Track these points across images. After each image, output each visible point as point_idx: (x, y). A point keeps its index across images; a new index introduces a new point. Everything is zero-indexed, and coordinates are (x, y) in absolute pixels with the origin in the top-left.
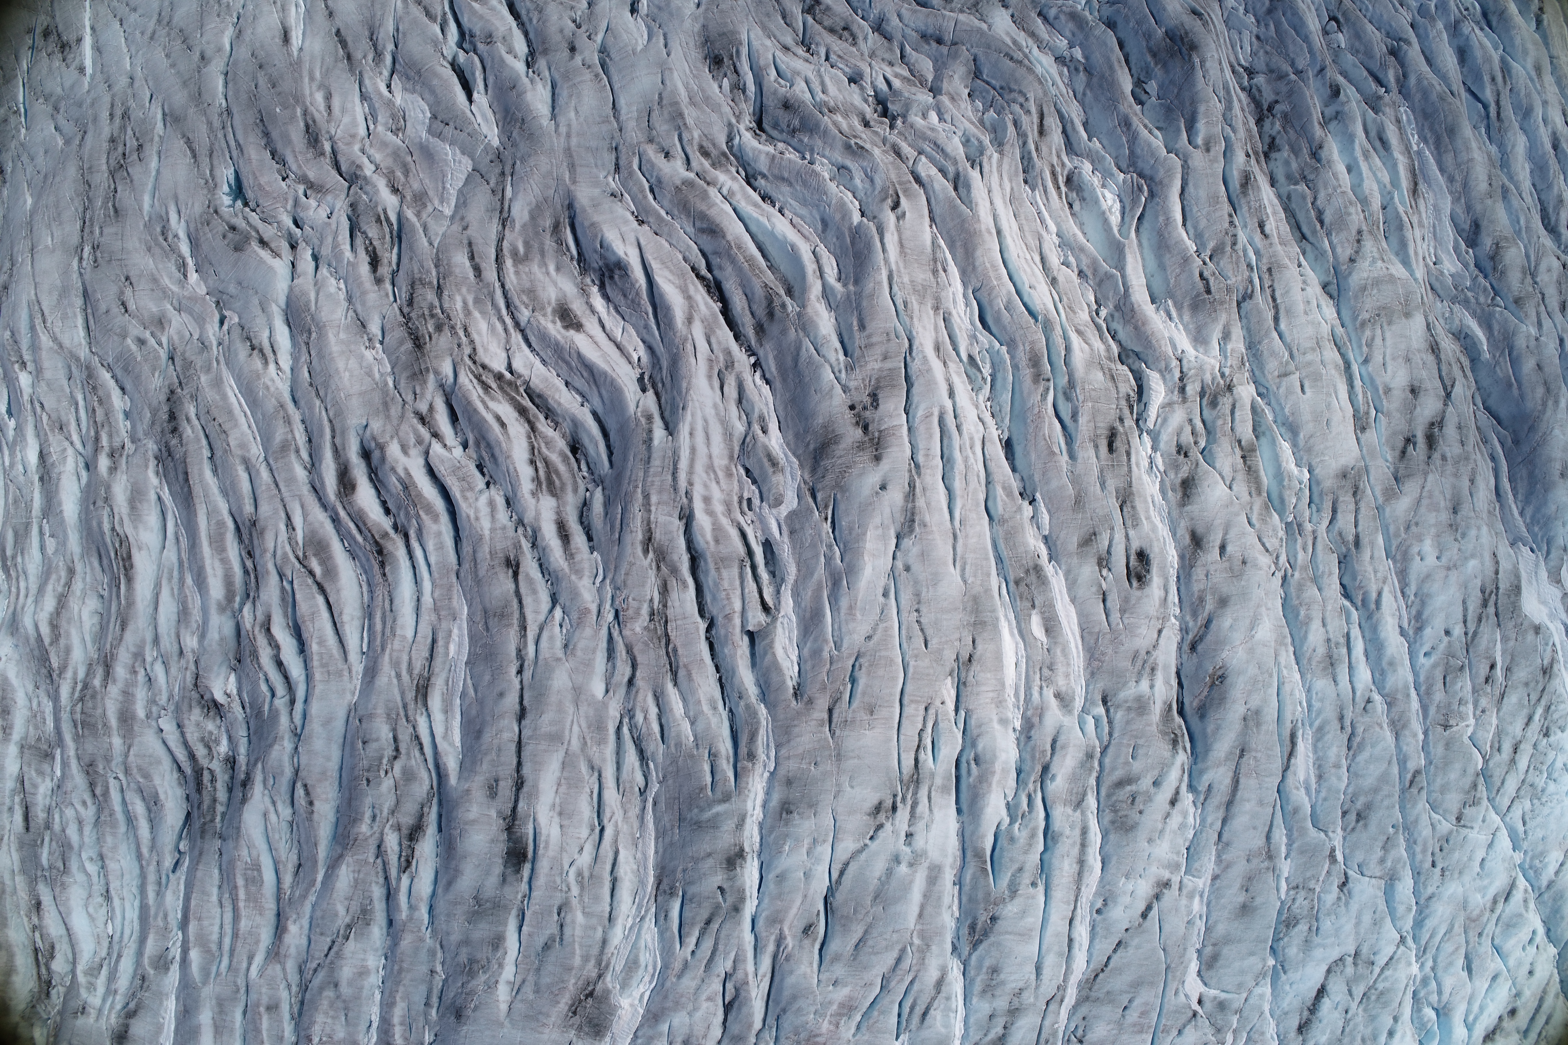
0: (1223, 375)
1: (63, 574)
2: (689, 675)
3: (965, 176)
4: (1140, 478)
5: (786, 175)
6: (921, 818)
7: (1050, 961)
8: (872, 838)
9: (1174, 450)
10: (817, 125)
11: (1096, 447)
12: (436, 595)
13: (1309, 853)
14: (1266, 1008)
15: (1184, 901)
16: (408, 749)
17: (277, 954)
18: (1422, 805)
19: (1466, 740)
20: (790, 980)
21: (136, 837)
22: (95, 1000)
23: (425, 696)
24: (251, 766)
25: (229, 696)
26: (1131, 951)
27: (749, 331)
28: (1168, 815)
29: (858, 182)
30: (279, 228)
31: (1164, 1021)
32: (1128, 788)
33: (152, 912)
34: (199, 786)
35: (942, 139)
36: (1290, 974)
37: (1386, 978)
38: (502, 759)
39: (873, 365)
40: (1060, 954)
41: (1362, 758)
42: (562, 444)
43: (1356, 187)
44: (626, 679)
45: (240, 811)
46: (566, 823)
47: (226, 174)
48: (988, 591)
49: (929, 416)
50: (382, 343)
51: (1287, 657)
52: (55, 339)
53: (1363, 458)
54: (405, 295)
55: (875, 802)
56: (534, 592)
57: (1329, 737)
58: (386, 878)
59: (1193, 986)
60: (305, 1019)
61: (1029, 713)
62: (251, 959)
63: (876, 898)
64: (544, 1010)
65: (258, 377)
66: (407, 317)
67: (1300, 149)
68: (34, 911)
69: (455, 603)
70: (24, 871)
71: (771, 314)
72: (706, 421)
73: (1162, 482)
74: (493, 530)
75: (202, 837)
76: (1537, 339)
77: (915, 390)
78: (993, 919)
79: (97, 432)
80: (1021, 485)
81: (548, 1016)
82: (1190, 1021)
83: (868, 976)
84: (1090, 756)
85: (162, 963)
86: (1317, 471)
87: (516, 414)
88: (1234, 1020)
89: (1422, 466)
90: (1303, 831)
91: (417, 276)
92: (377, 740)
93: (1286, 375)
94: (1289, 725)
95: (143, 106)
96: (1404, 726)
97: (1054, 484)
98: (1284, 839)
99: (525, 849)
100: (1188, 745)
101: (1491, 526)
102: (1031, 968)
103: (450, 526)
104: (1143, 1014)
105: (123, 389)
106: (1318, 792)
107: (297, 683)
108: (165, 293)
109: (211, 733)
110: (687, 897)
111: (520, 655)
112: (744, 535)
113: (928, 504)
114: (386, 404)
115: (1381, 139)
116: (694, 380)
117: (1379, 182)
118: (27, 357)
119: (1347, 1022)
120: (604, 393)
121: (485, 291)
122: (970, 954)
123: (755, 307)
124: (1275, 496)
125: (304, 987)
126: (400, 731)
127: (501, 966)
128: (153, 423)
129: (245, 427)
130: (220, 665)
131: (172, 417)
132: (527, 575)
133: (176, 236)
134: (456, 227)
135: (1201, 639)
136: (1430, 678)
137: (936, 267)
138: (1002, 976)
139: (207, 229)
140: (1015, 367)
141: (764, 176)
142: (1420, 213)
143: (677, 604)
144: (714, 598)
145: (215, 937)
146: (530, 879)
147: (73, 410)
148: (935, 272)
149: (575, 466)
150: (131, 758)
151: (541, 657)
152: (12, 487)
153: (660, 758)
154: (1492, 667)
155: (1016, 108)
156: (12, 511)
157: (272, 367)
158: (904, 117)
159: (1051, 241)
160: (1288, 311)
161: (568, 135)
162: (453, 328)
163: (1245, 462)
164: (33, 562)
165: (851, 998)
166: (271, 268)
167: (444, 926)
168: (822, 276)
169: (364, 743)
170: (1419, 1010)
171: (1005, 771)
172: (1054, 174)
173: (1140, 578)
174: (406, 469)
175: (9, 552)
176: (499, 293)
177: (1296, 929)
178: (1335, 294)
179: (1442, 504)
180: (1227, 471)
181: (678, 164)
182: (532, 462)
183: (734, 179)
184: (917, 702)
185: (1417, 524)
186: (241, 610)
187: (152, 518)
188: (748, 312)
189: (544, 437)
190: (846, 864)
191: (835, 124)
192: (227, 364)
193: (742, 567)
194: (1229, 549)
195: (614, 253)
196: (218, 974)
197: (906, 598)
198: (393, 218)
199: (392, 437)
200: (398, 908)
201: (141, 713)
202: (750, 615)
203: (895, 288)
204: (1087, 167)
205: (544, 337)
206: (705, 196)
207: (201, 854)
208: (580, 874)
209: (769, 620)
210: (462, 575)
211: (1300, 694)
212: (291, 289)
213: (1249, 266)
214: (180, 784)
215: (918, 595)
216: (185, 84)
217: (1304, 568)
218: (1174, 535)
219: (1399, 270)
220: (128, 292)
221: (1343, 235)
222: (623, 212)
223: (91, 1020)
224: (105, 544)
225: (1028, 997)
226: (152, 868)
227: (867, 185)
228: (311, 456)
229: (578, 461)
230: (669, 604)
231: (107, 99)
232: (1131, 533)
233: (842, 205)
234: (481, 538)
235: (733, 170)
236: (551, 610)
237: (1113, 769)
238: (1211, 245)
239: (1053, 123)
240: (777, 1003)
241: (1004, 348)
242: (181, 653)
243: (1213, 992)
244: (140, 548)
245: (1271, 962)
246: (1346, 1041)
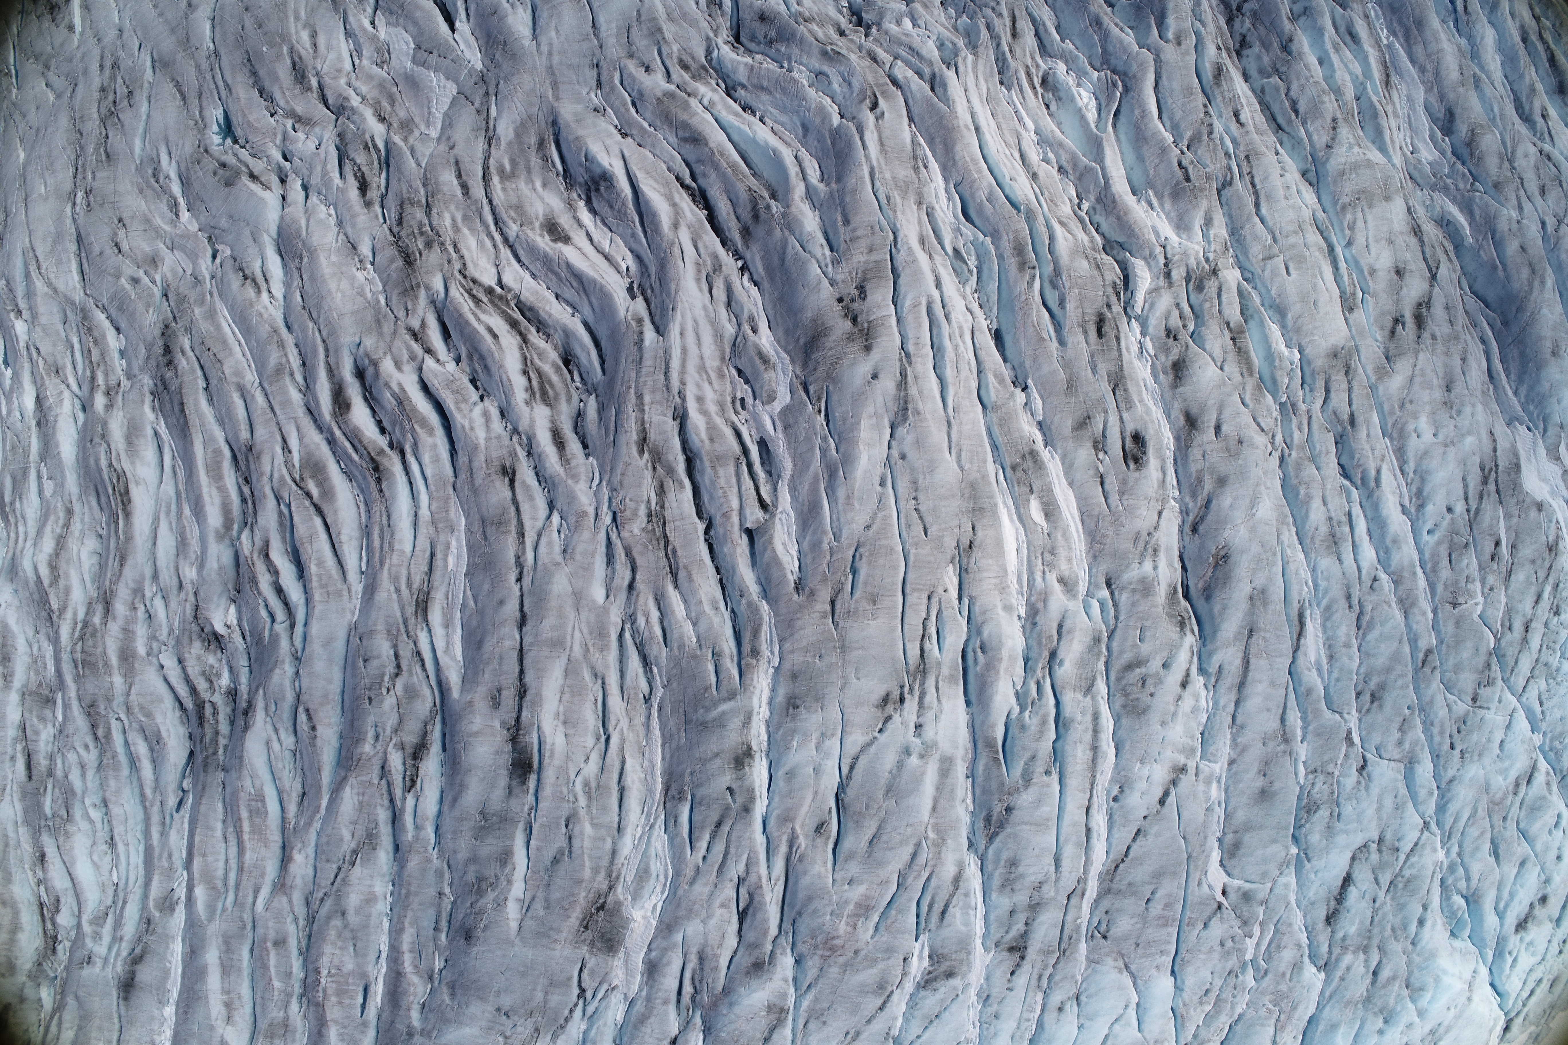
0: (1207, 260)
1: (62, 515)
2: (690, 576)
3: (941, 76)
4: (1131, 363)
5: (765, 84)
6: (930, 708)
7: (1068, 852)
8: (880, 731)
9: (1163, 334)
10: (794, 34)
11: (1085, 332)
12: (433, 508)
13: (1325, 735)
14: (1292, 898)
15: (1201, 787)
16: (409, 665)
17: (283, 885)
18: (1436, 686)
19: (1475, 617)
20: (805, 881)
21: (139, 779)
22: (100, 950)
23: (425, 611)
24: (252, 693)
25: (229, 627)
26: (1150, 839)
27: (735, 235)
28: (1179, 698)
29: (836, 86)
30: (269, 163)
31: (1188, 914)
32: (1138, 671)
33: (157, 853)
34: (201, 718)
35: (916, 43)
36: (1314, 862)
37: (1412, 865)
38: (505, 668)
39: (859, 258)
40: (1078, 845)
41: (1372, 636)
42: (554, 356)
43: (1329, 78)
44: (626, 583)
45: (242, 739)
46: (569, 731)
47: (215, 114)
48: (985, 477)
49: (916, 305)
50: (372, 264)
51: (1290, 536)
52: (49, 284)
53: (1353, 338)
54: (394, 216)
55: (883, 693)
56: (531, 498)
57: (1337, 616)
58: (391, 800)
59: (1216, 877)
60: (313, 951)
61: (1033, 599)
62: (256, 892)
63: (888, 791)
64: (555, 925)
65: (251, 305)
66: (397, 236)
67: (1271, 44)
68: (38, 864)
69: (452, 514)
70: (27, 822)
71: (756, 217)
72: (696, 322)
73: (1153, 366)
74: (488, 439)
75: (205, 771)
76: (1519, 222)
77: (902, 281)
78: (1009, 810)
79: (93, 372)
80: (1012, 374)
81: (559, 931)
82: (1215, 913)
83: (883, 873)
84: (1097, 640)
85: (167, 905)
86: (1307, 351)
87: (507, 327)
88: (1261, 911)
89: (1413, 345)
90: (1317, 713)
91: (406, 196)
92: (378, 657)
93: (1270, 258)
94: (1296, 605)
95: (132, 55)
96: (1413, 604)
97: (1045, 369)
98: (1299, 723)
99: (530, 759)
100: (1196, 628)
101: (1485, 405)
102: (1049, 860)
103: (445, 440)
104: (1168, 906)
105: (118, 329)
106: (1330, 672)
107: (296, 607)
108: (158, 233)
109: (212, 667)
110: (697, 800)
111: (519, 563)
112: (738, 435)
113: (921, 393)
114: (378, 322)
115: (1350, 34)
116: (682, 282)
117: (1350, 73)
118: (22, 305)
119: (1375, 911)
120: (594, 301)
121: (473, 208)
122: (987, 848)
123: (739, 211)
124: (1267, 377)
125: (311, 919)
126: (401, 646)
127: (509, 882)
128: (148, 358)
129: (239, 355)
130: (220, 596)
131: (167, 350)
132: (524, 482)
133: (167, 177)
134: (443, 147)
135: (1202, 519)
136: (1435, 555)
137: (917, 163)
138: (1021, 869)
139: (197, 167)
140: (1000, 257)
141: (744, 86)
142: (1393, 104)
143: (674, 505)
144: (712, 498)
145: (220, 873)
146: (537, 791)
147: (69, 353)
148: (916, 169)
149: (568, 377)
150: (133, 697)
151: (540, 563)
152: (9, 434)
153: (663, 662)
154: (1497, 544)
155: (989, 11)
156: (10, 457)
157: (265, 295)
158: (879, 25)
159: (1029, 139)
160: (1268, 197)
161: (550, 54)
162: (442, 244)
163: (1235, 344)
164: (31, 506)
165: (867, 897)
166: (262, 199)
167: (451, 845)
168: (804, 179)
169: (365, 661)
170: (1448, 898)
171: (1012, 658)
172: (1029, 75)
173: (1136, 460)
174: (400, 384)
175: (7, 499)
176: (487, 209)
177: (1317, 815)
178: (1314, 181)
179: (1435, 382)
180: (1217, 352)
181: (659, 77)
182: (525, 372)
183: (714, 90)
184: (920, 590)
185: (1411, 402)
186: (239, 538)
187: (149, 453)
188: (733, 217)
189: (536, 349)
190: (856, 759)
191: (811, 32)
192: (220, 296)
193: (737, 465)
194: (1225, 428)
195: (599, 164)
196: (224, 910)
197: (903, 485)
198: (381, 145)
199: (385, 354)
200: (404, 830)
201: (141, 650)
202: (747, 512)
203: (877, 184)
204: (1061, 67)
205: (533, 250)
206: (686, 106)
207: (204, 788)
208: (586, 784)
209: (767, 517)
210: (459, 485)
211: (1305, 574)
212: (282, 218)
213: (1227, 154)
214: (182, 722)
215: (914, 482)
216: (173, 31)
217: (1301, 448)
218: (1168, 417)
219: (1375, 155)
220: (121, 233)
221: (1318, 123)
222: (607, 126)
223: (97, 969)
224: (103, 481)
225: (1048, 891)
226: (156, 809)
227: (846, 89)
228: (305, 379)
229: (571, 372)
230: (667, 505)
231: (96, 52)
232: (1125, 415)
233: (821, 109)
234: (476, 447)
235: (713, 82)
236: (549, 517)
237: (1122, 652)
238: (1188, 134)
239: (1025, 26)
240: (792, 906)
241: (988, 240)
242: (181, 586)
243: (1237, 883)
244: (137, 483)
245: (1294, 850)
246: (1376, 931)
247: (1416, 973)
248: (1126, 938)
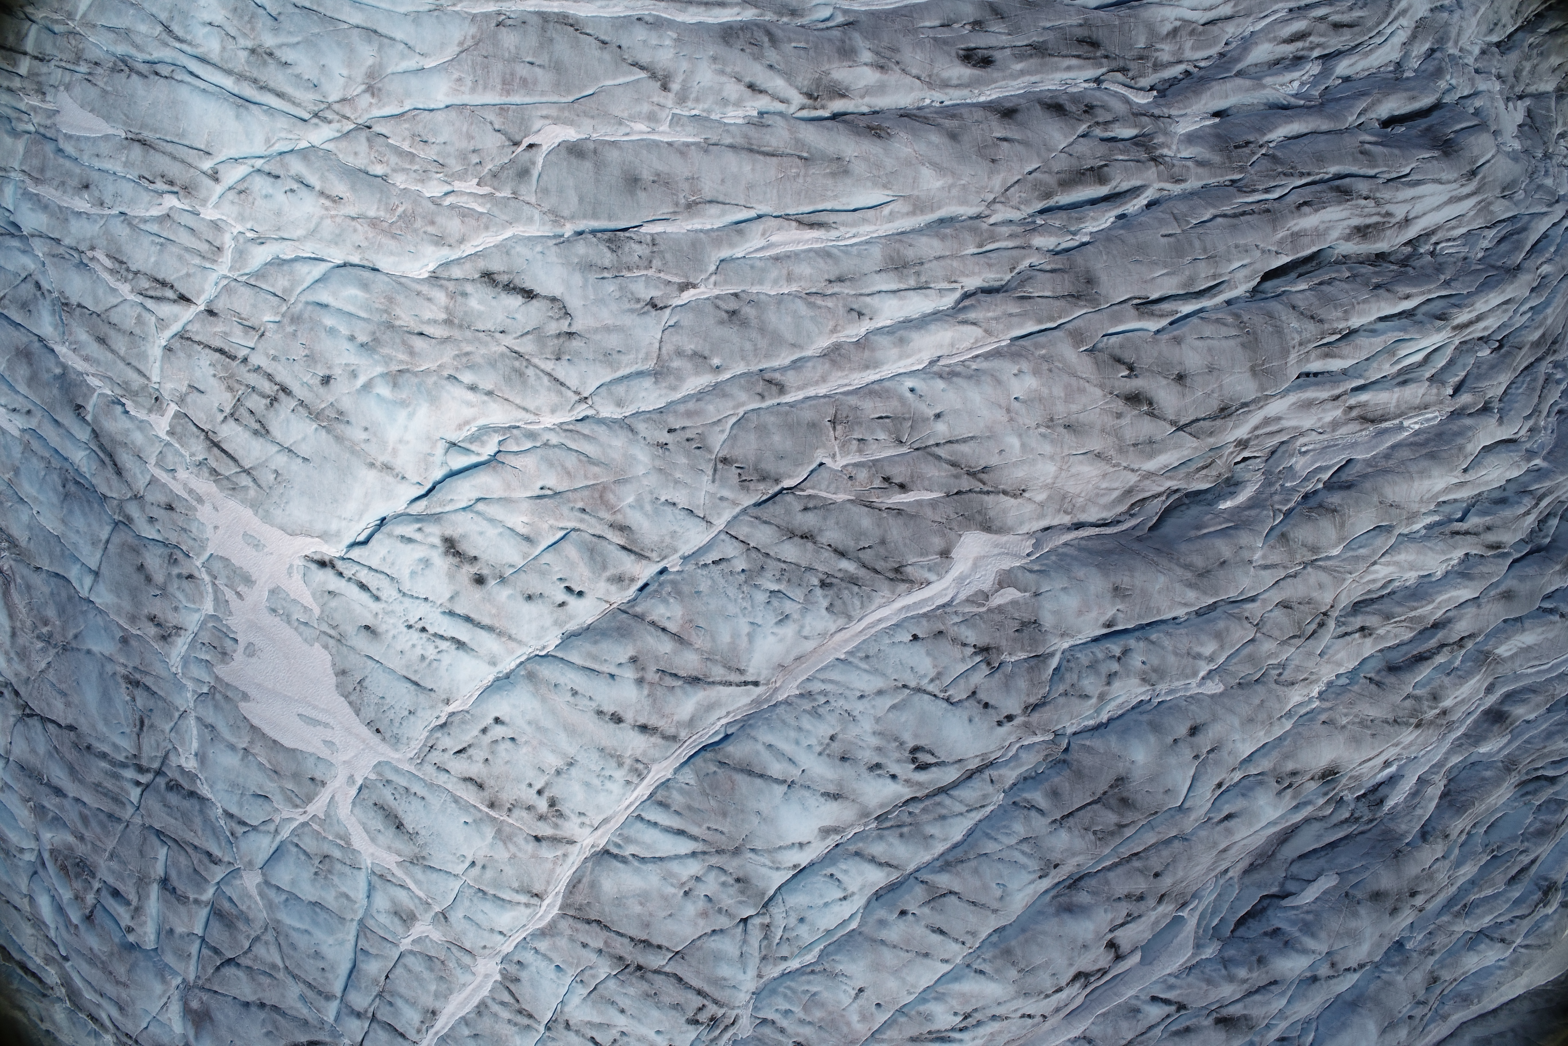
0: (1164, 156)
4: (1057, 69)
11: (1081, 25)
13: (693, 253)
14: (517, 230)
15: (645, 108)
18: (744, 402)
19: (820, 458)
26: (597, 53)
28: (739, 80)
31: (513, 108)
32: (766, 39)
36: (554, 249)
37: (538, 378)
41: (799, 306)
53: (1109, 306)
57: (821, 263)
59: (549, 136)
73: (1057, 91)
82: (509, 139)
84: (794, 12)
89: (1108, 384)
90: (717, 245)
93: (1176, 219)
94: (830, 220)
96: (834, 362)
98: (708, 226)
100: (805, 113)
104: (524, 82)
106: (760, 259)
115: (1407, 380)
119: (489, 333)
136: (888, 396)
154: (903, 486)
159: (1246, 26)
160: (1234, 227)
163: (1088, 170)
173: (967, 57)
177: (606, 250)
180: (1078, 149)
185: (1050, 371)
194: (1005, 144)
204: (1315, 69)
211: (864, 234)
213: (1267, 191)
221: (1315, 301)
232: (1008, 52)
237: (783, 30)
238: (1279, 155)
243: (540, 161)
245: (568, 230)
246: (468, 334)
247: (415, 380)
248: (496, 43)
